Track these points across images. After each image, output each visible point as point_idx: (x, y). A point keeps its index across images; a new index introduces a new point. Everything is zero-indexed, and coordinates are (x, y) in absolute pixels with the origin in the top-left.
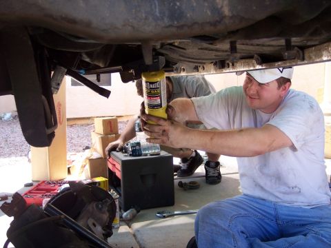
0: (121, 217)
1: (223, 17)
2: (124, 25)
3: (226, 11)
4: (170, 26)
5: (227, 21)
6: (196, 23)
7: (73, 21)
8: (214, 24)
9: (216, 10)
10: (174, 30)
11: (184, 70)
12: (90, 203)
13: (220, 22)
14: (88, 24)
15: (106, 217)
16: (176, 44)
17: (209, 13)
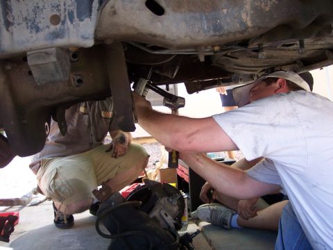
0: (189, 216)
1: (247, 28)
2: (185, 37)
3: (249, 24)
4: (214, 35)
5: (250, 30)
6: (230, 32)
7: (155, 36)
8: (242, 32)
9: (242, 23)
10: (217, 38)
11: (241, 80)
12: (162, 197)
13: (245, 31)
14: (164, 37)
15: (176, 209)
16: (229, 54)
17: (238, 25)
